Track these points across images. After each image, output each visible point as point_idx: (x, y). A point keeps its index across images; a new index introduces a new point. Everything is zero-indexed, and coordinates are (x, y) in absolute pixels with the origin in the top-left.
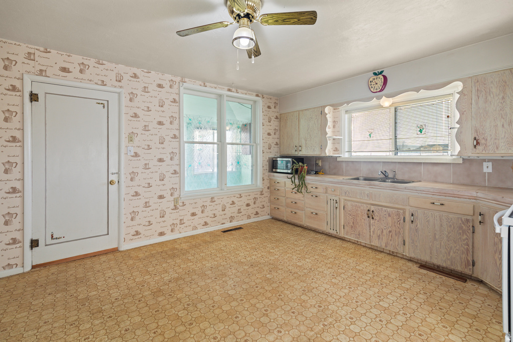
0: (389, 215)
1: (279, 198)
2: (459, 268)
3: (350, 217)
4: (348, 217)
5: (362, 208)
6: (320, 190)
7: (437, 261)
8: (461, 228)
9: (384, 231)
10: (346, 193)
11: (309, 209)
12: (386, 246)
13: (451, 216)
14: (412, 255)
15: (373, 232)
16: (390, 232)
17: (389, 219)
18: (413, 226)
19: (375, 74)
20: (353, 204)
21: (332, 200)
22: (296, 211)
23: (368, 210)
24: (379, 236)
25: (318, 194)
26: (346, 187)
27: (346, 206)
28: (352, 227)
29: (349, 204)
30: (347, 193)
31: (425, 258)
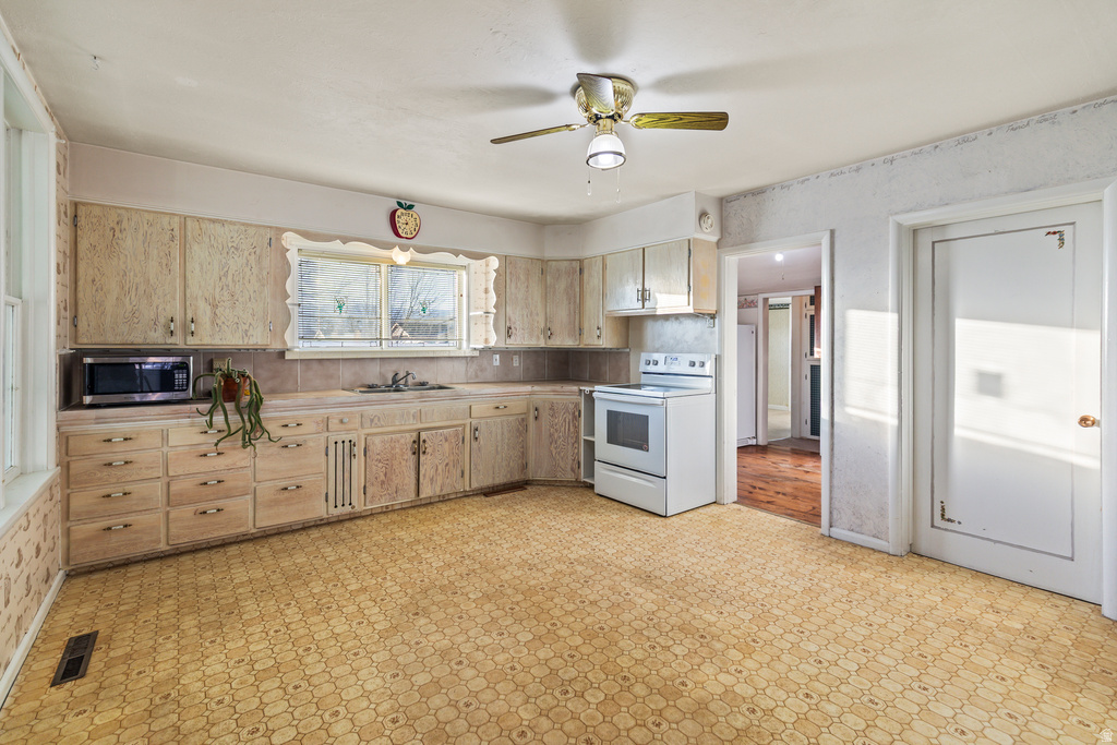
0: (446, 440)
1: (128, 488)
2: (517, 477)
3: (380, 465)
4: (375, 468)
5: (402, 441)
6: (309, 427)
7: (500, 479)
8: (518, 430)
9: (440, 467)
10: (372, 421)
11: (269, 484)
12: (442, 490)
13: (511, 418)
14: (475, 485)
15: (424, 475)
16: (447, 464)
17: (446, 445)
18: (475, 444)
19: (399, 204)
20: (386, 437)
21: (340, 445)
22: (220, 504)
23: (414, 442)
24: (432, 480)
25: (300, 439)
26: (370, 410)
27: (371, 447)
28: (383, 482)
29: (377, 440)
30: (376, 420)
31: (488, 482)
